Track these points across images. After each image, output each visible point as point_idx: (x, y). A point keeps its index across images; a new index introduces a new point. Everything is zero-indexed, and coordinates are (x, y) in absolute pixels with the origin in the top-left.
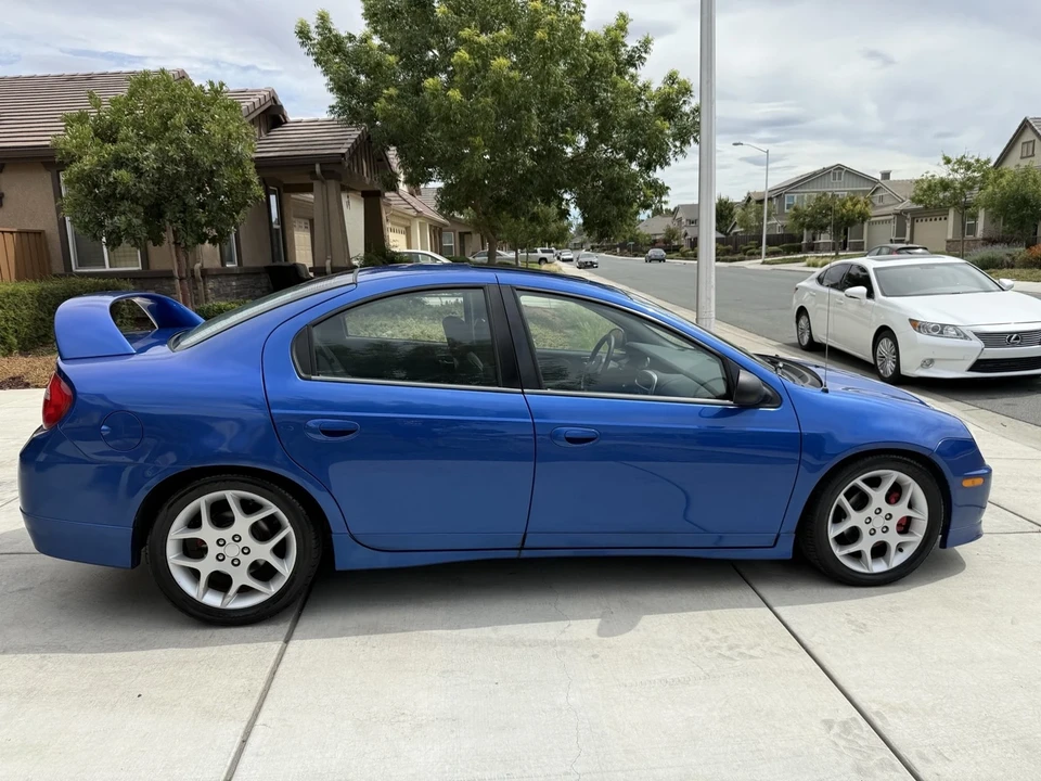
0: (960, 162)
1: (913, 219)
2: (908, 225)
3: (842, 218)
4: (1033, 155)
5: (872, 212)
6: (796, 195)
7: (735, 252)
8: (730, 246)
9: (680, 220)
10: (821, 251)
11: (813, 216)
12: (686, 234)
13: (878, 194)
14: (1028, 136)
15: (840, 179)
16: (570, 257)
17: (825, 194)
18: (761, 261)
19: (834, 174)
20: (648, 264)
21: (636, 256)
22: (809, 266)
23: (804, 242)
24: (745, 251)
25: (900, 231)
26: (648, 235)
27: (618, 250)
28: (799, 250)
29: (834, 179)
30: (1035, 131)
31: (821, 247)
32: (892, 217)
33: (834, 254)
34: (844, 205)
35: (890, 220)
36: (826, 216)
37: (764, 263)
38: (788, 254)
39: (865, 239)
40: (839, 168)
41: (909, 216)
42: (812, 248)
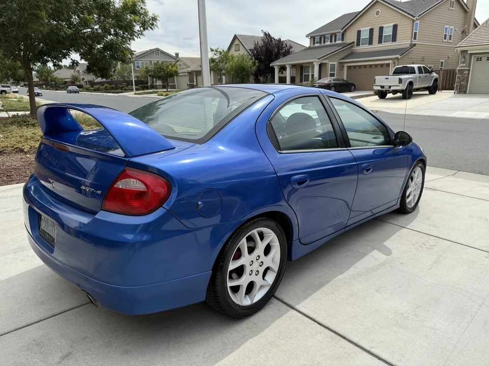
0: (216, 51)
1: (196, 75)
2: (195, 77)
3: (168, 73)
4: (239, 50)
5: (179, 71)
6: (140, 61)
7: (117, 89)
8: (113, 86)
9: (78, 71)
10: (158, 89)
11: (154, 72)
12: (83, 79)
13: (178, 63)
14: (237, 42)
15: (158, 55)
16: (17, 90)
17: (158, 62)
18: (133, 93)
19: (156, 52)
20: (69, 94)
21: (57, 90)
22: (159, 95)
23: (149, 84)
24: (121, 88)
25: (191, 80)
26: (61, 79)
27: (44, 86)
28: (147, 88)
29: (156, 55)
30: (239, 40)
31: (158, 87)
32: (186, 74)
33: (166, 90)
34: (168, 67)
35: (186, 75)
36: (160, 72)
37: (135, 94)
38: (143, 90)
39: (176, 84)
40: (158, 50)
41: (194, 74)
42: (152, 87)
